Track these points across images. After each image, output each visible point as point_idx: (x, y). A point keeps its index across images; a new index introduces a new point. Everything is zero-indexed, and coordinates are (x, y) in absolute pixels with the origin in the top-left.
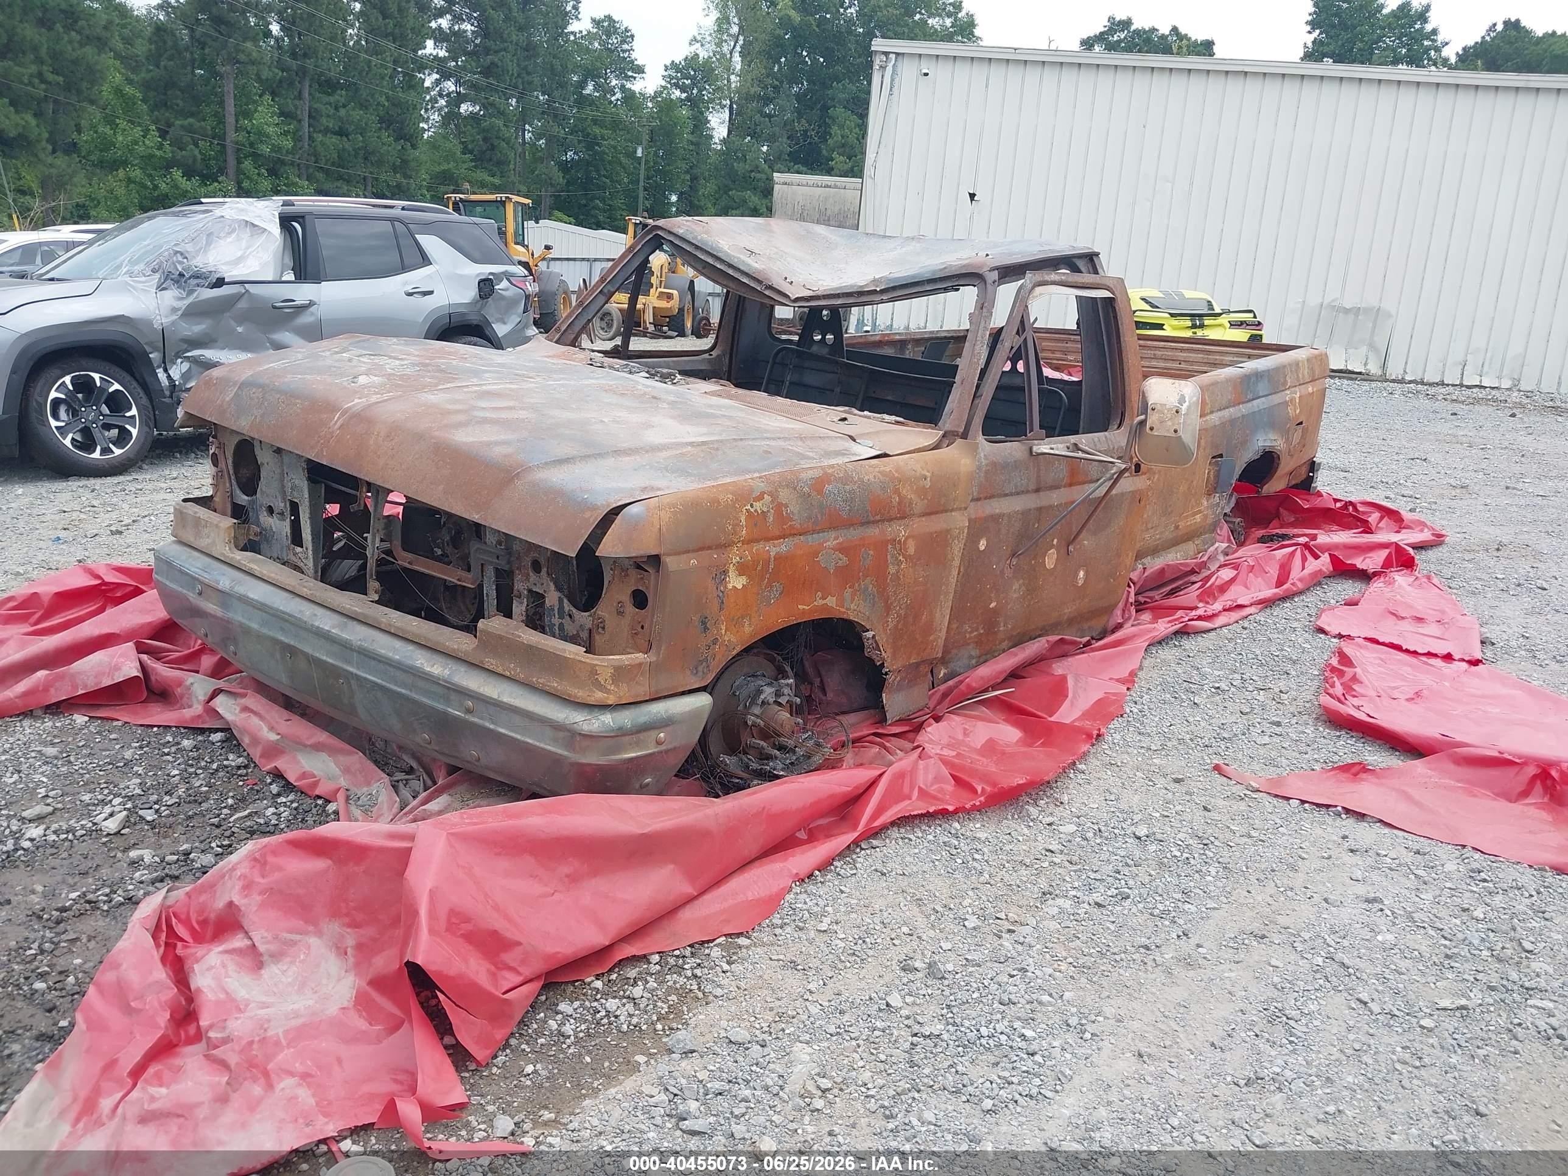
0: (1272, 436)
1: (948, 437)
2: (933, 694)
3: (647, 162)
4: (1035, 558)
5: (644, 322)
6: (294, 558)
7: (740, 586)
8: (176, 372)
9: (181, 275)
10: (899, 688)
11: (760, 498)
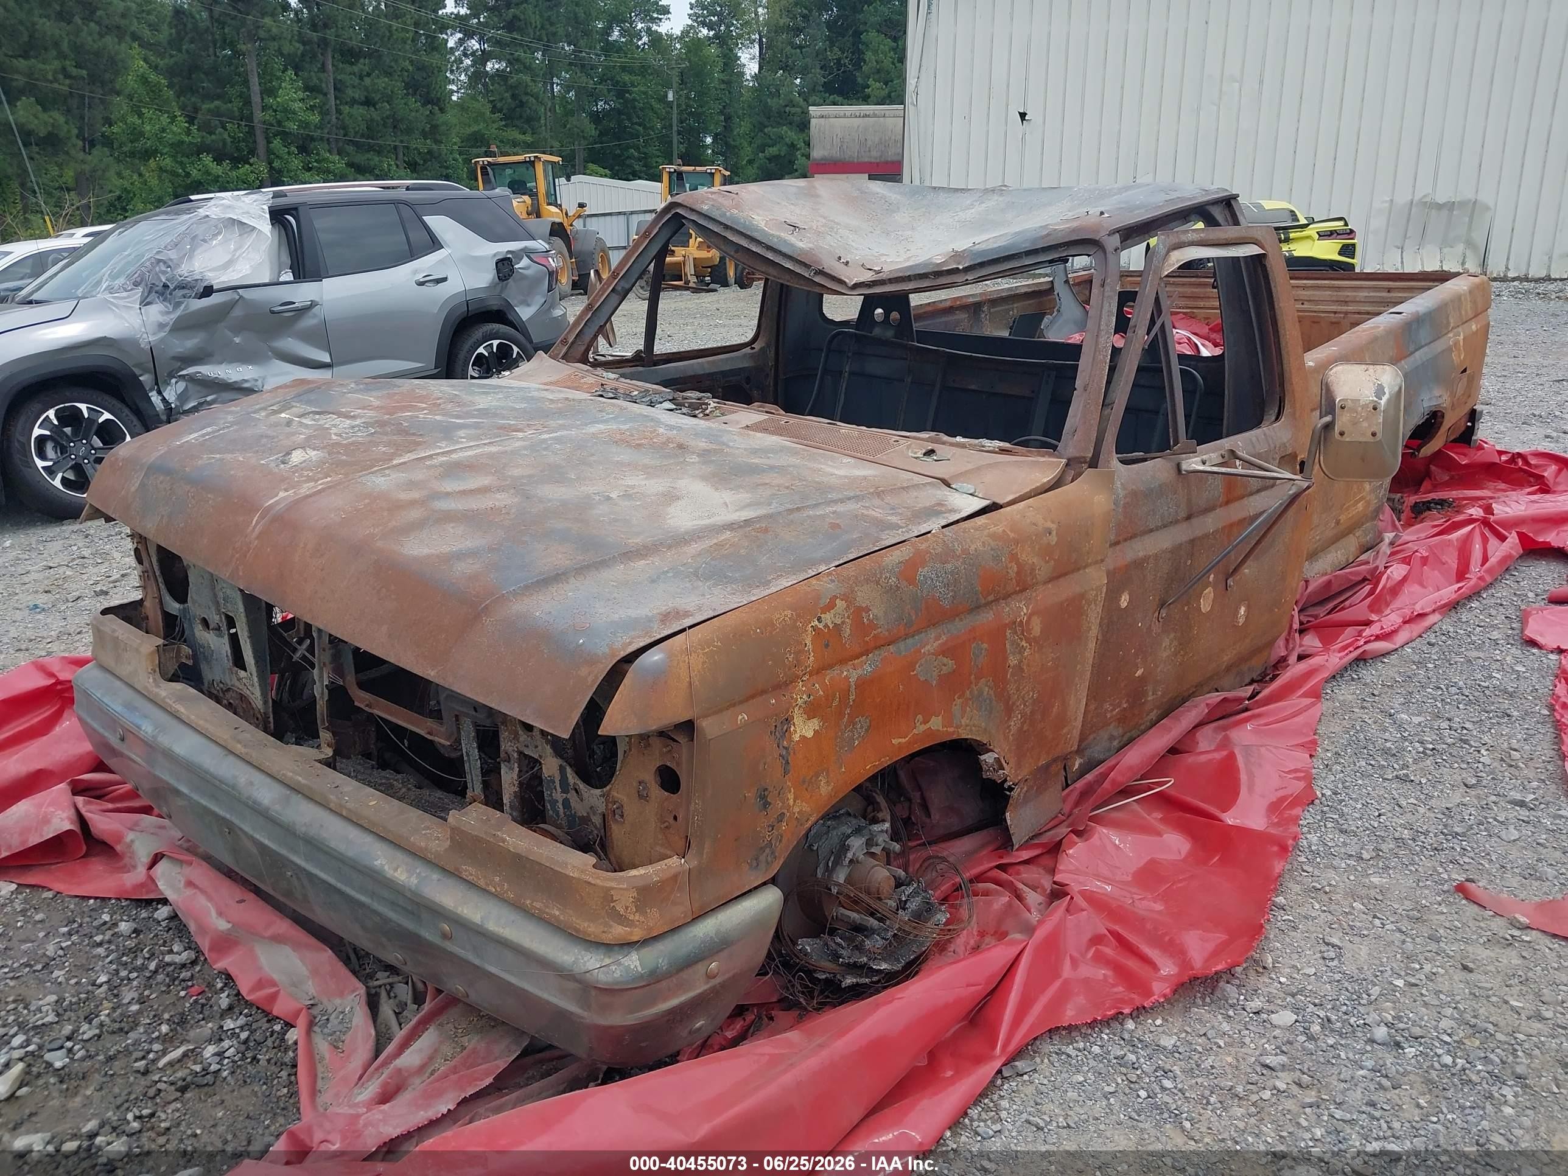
0: (1437, 392)
1: (1074, 467)
2: (1068, 795)
3: (679, 106)
4: (1188, 603)
5: (686, 275)
6: (237, 684)
7: (810, 734)
8: (170, 394)
9: (165, 286)
10: (1026, 800)
11: (831, 606)
